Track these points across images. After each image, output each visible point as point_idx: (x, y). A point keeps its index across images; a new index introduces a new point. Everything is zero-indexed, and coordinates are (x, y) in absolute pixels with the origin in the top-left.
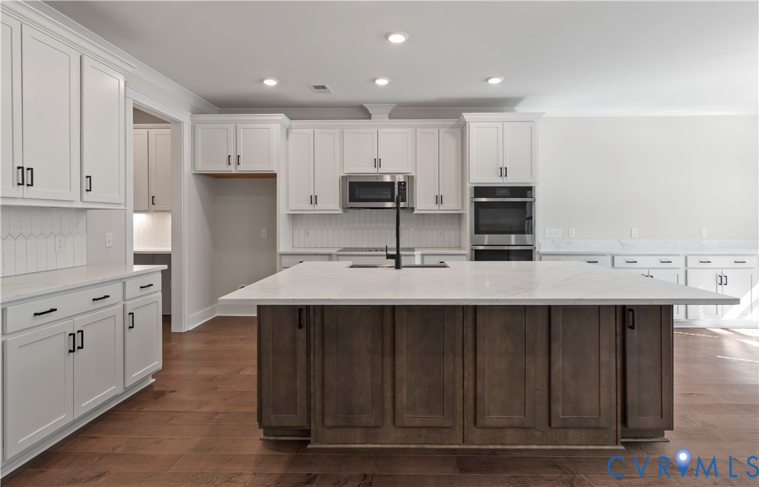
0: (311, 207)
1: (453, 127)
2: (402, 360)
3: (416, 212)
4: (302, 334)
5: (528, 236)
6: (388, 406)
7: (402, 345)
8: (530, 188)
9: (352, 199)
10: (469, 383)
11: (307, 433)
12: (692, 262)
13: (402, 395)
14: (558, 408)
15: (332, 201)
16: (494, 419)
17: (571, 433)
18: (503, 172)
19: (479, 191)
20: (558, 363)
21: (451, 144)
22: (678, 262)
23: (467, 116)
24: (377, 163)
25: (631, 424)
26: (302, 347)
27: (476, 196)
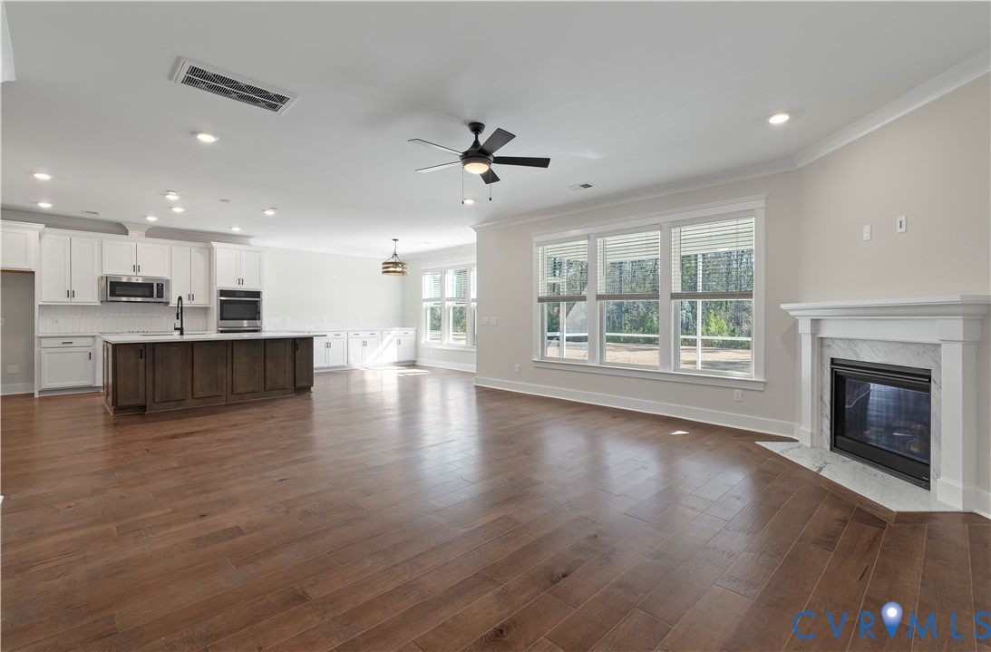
0: (68, 300)
1: (202, 248)
2: (197, 369)
3: (171, 305)
4: (142, 361)
5: (258, 322)
6: (190, 389)
7: (197, 363)
8: (259, 293)
9: (112, 294)
10: (229, 377)
11: (145, 407)
12: (351, 334)
13: (197, 384)
14: (268, 383)
15: (90, 294)
16: (241, 390)
17: (274, 392)
18: (240, 281)
19: (223, 293)
20: (269, 365)
21: (199, 259)
22: (343, 335)
23: (214, 244)
24: (136, 268)
25: (297, 385)
26: (142, 368)
27: (221, 296)
